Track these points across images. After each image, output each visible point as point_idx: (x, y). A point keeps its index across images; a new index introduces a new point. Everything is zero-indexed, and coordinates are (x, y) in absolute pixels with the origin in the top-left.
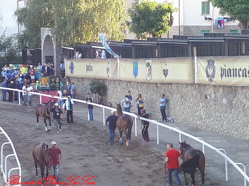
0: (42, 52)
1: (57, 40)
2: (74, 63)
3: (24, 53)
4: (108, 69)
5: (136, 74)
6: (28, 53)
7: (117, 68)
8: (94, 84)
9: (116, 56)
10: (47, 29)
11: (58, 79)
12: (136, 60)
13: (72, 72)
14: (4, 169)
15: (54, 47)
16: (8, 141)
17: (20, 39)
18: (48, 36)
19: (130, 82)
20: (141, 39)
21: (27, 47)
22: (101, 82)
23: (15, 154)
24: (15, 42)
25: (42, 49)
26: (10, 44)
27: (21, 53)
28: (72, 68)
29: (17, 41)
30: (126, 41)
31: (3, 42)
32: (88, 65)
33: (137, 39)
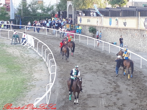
0: (67, 12)
1: (74, 7)
2: (82, 18)
3: (59, 12)
4: (98, 21)
5: (110, 24)
6: (61, 13)
7: (102, 21)
8: (90, 28)
9: (101, 15)
10: (70, 2)
11: (74, 25)
12: (111, 18)
13: (81, 22)
14: (49, 65)
15: (73, 10)
16: (51, 53)
17: (57, 6)
18: (70, 5)
19: (107, 28)
20: (114, 8)
21: (60, 10)
22: (94, 27)
23: (54, 59)
24: (55, 8)
25: (67, 11)
26: (53, 8)
27: (58, 13)
28: (81, 20)
29: (56, 7)
30: (107, 8)
31: (50, 7)
32: (88, 19)
33: (112, 7)
